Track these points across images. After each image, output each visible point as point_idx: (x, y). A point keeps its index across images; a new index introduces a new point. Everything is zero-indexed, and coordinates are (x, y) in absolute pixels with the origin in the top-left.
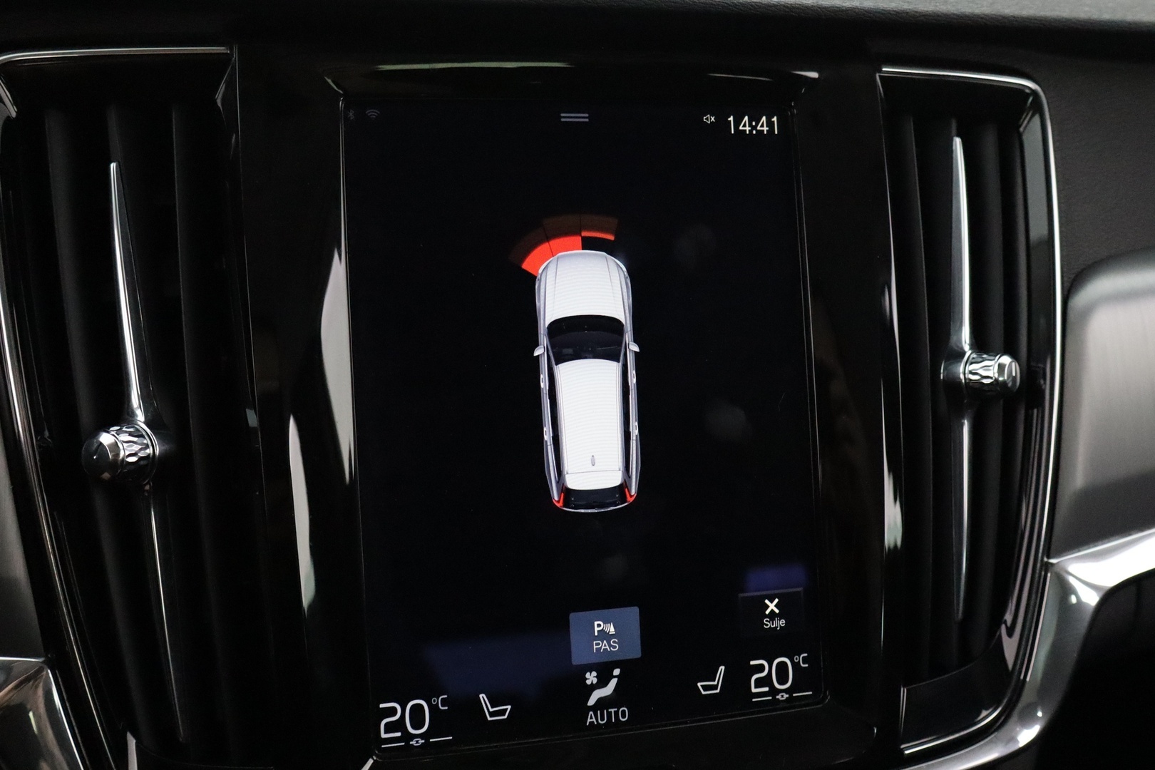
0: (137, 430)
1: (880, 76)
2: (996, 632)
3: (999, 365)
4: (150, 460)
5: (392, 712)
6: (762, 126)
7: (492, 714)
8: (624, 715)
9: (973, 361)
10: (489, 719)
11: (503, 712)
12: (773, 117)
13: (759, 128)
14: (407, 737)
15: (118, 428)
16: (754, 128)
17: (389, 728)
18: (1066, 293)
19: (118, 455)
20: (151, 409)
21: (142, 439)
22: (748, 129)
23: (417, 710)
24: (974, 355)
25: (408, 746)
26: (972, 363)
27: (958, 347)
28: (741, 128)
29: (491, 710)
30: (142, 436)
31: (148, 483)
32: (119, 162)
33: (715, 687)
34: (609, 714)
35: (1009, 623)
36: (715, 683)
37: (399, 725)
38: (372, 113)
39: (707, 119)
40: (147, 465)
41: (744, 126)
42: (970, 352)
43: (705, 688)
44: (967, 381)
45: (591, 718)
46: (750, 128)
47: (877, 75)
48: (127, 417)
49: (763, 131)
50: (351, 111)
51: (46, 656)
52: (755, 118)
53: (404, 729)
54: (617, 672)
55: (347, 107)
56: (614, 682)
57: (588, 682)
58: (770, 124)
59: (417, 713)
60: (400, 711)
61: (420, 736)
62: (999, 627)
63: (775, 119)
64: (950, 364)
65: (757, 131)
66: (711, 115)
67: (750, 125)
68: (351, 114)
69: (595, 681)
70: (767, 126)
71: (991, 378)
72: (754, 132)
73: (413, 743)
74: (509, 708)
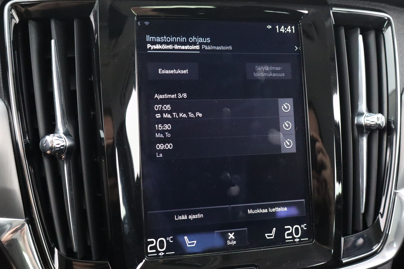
0: (60, 136)
1: (332, 12)
2: (377, 217)
3: (377, 117)
4: (65, 147)
5: (152, 242)
6: (289, 30)
7: (189, 244)
9: (368, 116)
10: (188, 246)
11: (193, 243)
12: (292, 26)
13: (287, 30)
14: (158, 252)
15: (53, 135)
16: (286, 30)
17: (151, 248)
18: (401, 92)
19: (53, 145)
20: (65, 129)
21: (61, 139)
22: (283, 31)
23: (161, 242)
24: (368, 114)
25: (158, 256)
26: (367, 117)
27: (361, 111)
28: (281, 30)
29: (189, 242)
30: (62, 138)
31: (64, 155)
32: (55, 39)
33: (272, 236)
35: (382, 213)
36: (272, 234)
38: (147, 23)
39: (268, 27)
40: (63, 149)
41: (282, 29)
42: (366, 113)
43: (268, 236)
44: (365, 124)
46: (284, 30)
47: (331, 11)
48: (57, 131)
49: (289, 31)
50: (139, 22)
51: (26, 218)
52: (286, 27)
53: (157, 250)
55: (137, 21)
58: (292, 29)
59: (162, 244)
60: (155, 242)
61: (163, 252)
62: (378, 215)
63: (293, 27)
64: (359, 117)
65: (287, 31)
66: (270, 25)
67: (284, 29)
68: (139, 23)
70: (290, 30)
71: (374, 122)
72: (286, 32)
73: (160, 254)
74: (195, 242)
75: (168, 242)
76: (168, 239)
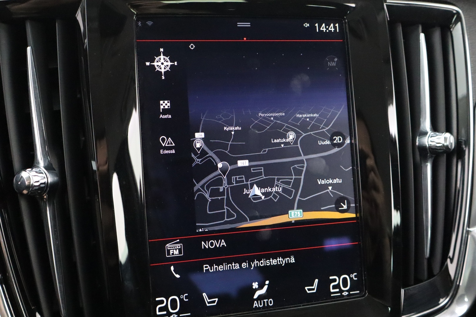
0: (40, 170)
1: (386, 5)
2: (445, 262)
3: (445, 138)
4: (46, 184)
5: (162, 302)
8: (271, 302)
9: (432, 136)
10: (208, 305)
11: (214, 302)
15: (31, 169)
16: (327, 29)
19: (30, 182)
20: (47, 161)
21: (41, 174)
22: (324, 29)
23: (174, 301)
24: (433, 133)
27: (424, 130)
28: (321, 29)
29: (209, 301)
31: (46, 195)
32: (31, 47)
34: (264, 302)
35: (451, 257)
36: (313, 287)
37: (165, 308)
38: (150, 23)
39: (305, 25)
40: (45, 187)
42: (430, 132)
43: (309, 290)
44: (429, 145)
45: (255, 304)
48: (36, 164)
49: (332, 30)
52: (328, 24)
54: (267, 282)
55: (137, 20)
56: (266, 287)
57: (254, 287)
58: (335, 27)
61: (175, 313)
63: (337, 25)
64: (421, 138)
66: (308, 23)
68: (139, 24)
69: (257, 287)
71: (441, 143)
74: (217, 300)
75: (181, 301)
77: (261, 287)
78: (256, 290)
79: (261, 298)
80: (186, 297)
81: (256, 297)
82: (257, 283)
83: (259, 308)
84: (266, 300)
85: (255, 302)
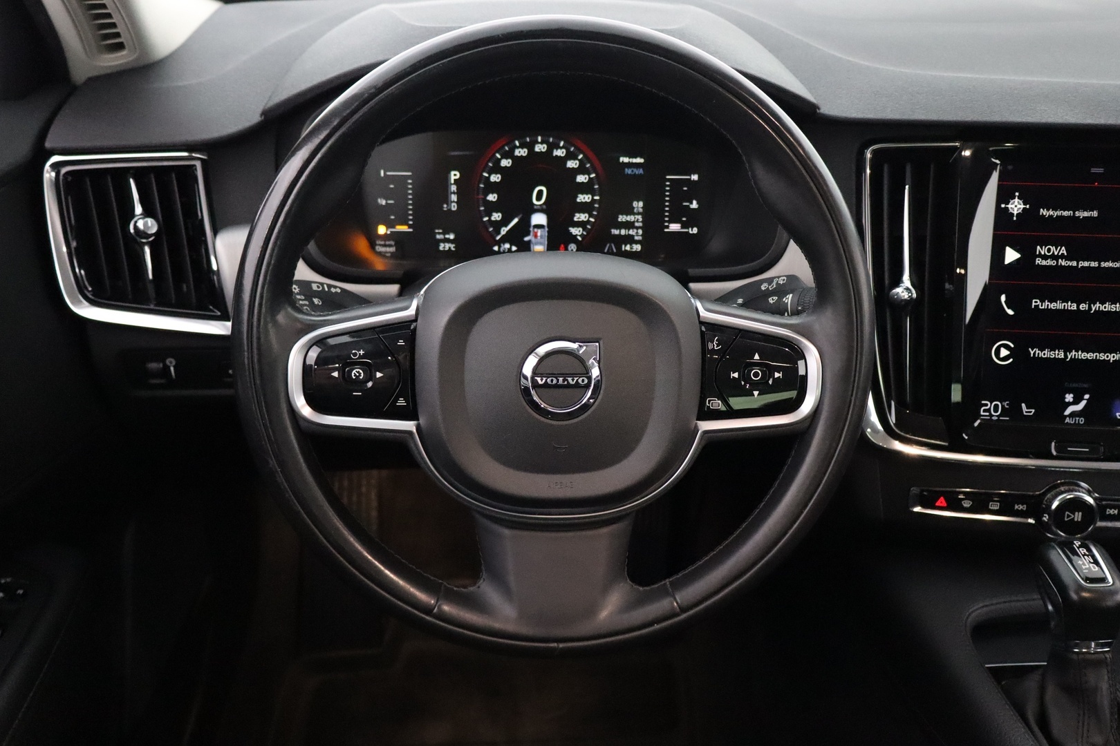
5: (986, 405)
7: (1026, 412)
8: (1082, 421)
10: (1025, 414)
11: (1031, 412)
14: (991, 415)
17: (985, 411)
23: (996, 406)
25: (991, 420)
29: (1026, 410)
34: (1075, 420)
37: (989, 410)
45: (1067, 420)
53: (990, 412)
54: (1087, 396)
56: (1083, 403)
57: (1067, 400)
59: (996, 407)
60: (990, 405)
61: (996, 416)
69: (1071, 400)
73: (993, 418)
74: (1033, 411)
75: (1003, 406)
76: (1003, 403)
77: (1076, 402)
78: (1069, 404)
79: (1073, 415)
80: (1007, 404)
81: (1067, 412)
82: (1072, 395)
83: (1071, 424)
84: (1077, 419)
85: (1068, 418)
